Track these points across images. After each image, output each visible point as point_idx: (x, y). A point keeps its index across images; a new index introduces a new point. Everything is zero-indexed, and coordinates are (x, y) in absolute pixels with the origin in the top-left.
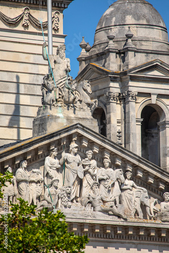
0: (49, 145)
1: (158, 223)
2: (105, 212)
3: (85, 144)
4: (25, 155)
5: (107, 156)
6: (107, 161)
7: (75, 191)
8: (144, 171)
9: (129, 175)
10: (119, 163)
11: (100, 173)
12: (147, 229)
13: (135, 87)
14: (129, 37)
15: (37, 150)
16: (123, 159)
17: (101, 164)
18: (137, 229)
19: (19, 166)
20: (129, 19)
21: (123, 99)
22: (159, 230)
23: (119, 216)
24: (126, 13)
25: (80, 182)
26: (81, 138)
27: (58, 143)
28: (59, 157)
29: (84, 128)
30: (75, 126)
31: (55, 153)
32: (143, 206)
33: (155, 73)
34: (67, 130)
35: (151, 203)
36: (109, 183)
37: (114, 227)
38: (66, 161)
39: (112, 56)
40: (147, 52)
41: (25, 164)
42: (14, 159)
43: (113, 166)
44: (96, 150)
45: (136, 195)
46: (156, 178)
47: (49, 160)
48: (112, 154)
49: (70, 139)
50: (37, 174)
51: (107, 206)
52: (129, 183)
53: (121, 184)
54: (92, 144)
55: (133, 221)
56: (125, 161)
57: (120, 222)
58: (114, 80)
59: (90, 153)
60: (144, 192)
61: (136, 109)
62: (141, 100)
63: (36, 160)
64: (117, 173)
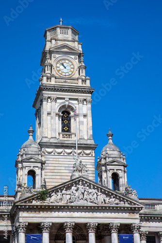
0: (73, 183)
1: (109, 205)
2: (92, 202)
3: (84, 182)
4: (65, 186)
5: (92, 185)
6: (92, 187)
7: (81, 197)
8: (104, 190)
9: (99, 191)
10: (96, 187)
11: (90, 191)
12: (106, 207)
13: (109, 167)
14: (107, 153)
15: (68, 184)
16: (97, 186)
17: (90, 188)
18: (102, 207)
19: (63, 190)
20: (108, 149)
21: (106, 171)
22: (109, 207)
23: (96, 203)
24: (107, 147)
25: (83, 194)
26: (83, 181)
27: (75, 182)
28: (76, 186)
29: (83, 177)
30: (80, 177)
31: (75, 186)
32: (104, 200)
33: (115, 163)
34: (78, 178)
35: (107, 199)
36: (93, 194)
37: (94, 207)
38: (78, 188)
39: (103, 159)
40: (113, 158)
41: (65, 189)
42: (61, 187)
43: (94, 188)
44: (88, 184)
45: (102, 197)
46: (108, 191)
47: (73, 188)
48: (93, 185)
49: (79, 181)
50: (69, 192)
51: (92, 200)
52: (99, 193)
53: (97, 194)
54: (86, 182)
55: (100, 205)
56: (98, 187)
57: (96, 205)
58: (103, 166)
59: (86, 185)
60: (105, 196)
61: (110, 174)
62: (111, 171)
63: (68, 188)
64: (96, 191)
